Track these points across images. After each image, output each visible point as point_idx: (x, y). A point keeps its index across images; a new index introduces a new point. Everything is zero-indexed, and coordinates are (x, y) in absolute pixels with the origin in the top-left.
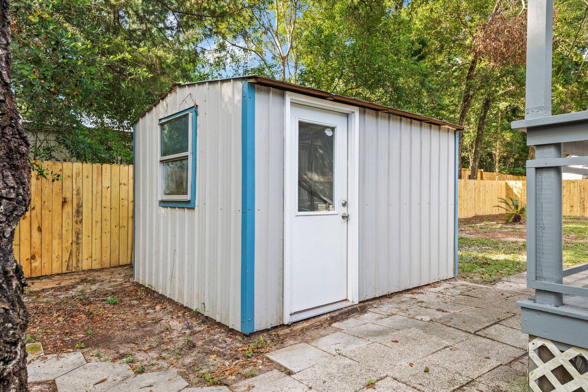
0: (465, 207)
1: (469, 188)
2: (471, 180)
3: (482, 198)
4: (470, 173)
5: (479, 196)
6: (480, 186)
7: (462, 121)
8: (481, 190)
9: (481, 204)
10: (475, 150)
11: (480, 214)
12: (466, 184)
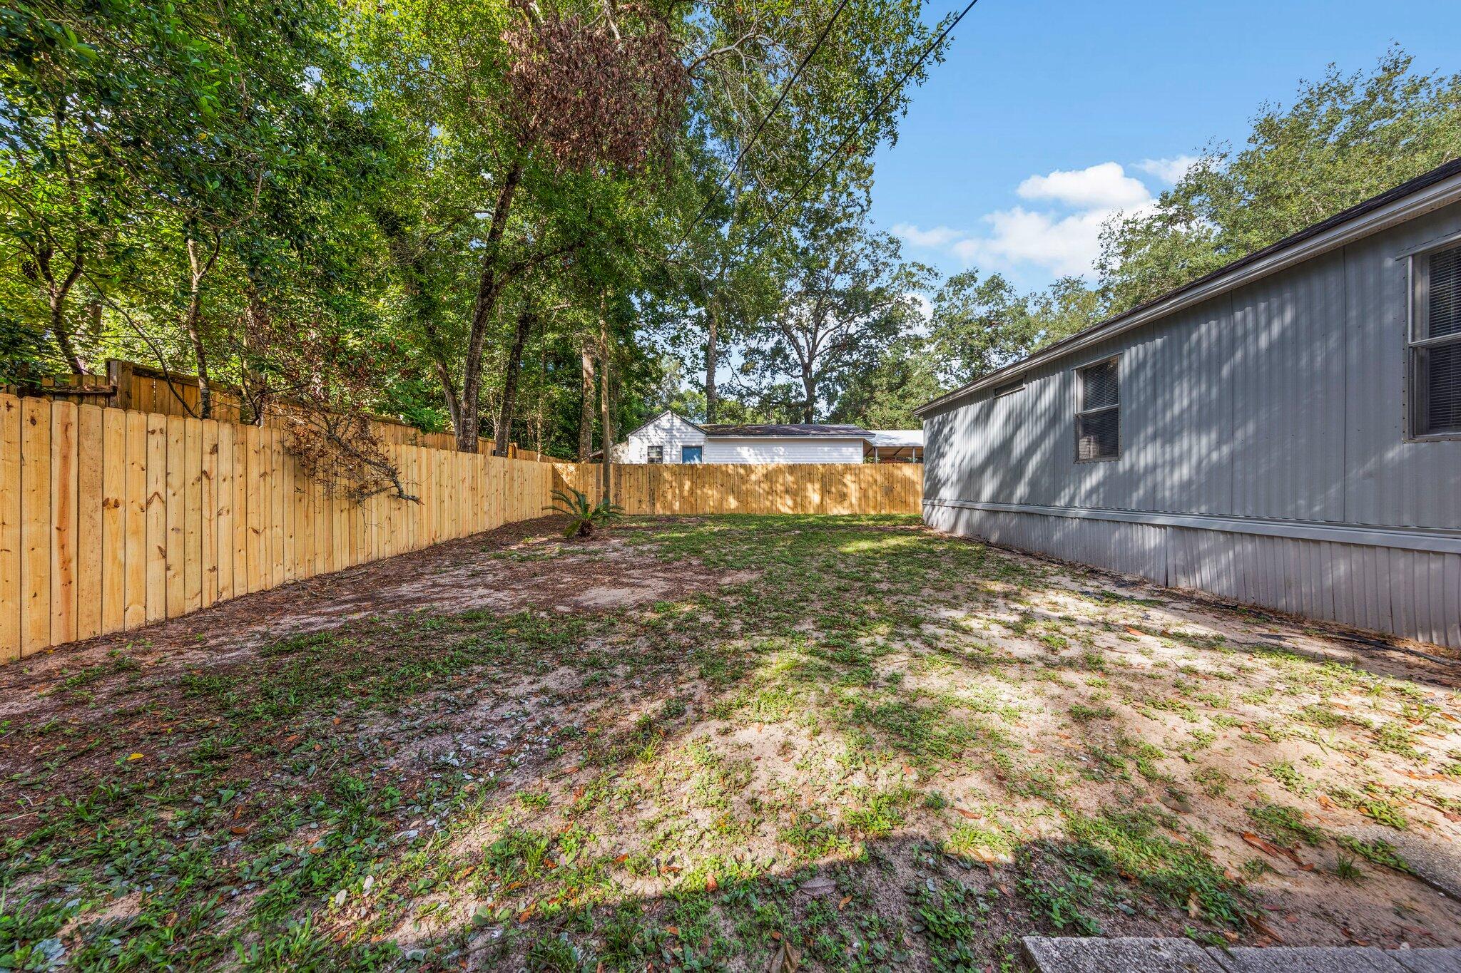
0: (486, 508)
1: (493, 472)
2: (495, 458)
3: (517, 490)
4: (494, 448)
5: (511, 487)
6: (513, 469)
7: (479, 337)
8: (516, 478)
9: (516, 503)
10: (505, 405)
11: (514, 518)
12: (486, 464)
